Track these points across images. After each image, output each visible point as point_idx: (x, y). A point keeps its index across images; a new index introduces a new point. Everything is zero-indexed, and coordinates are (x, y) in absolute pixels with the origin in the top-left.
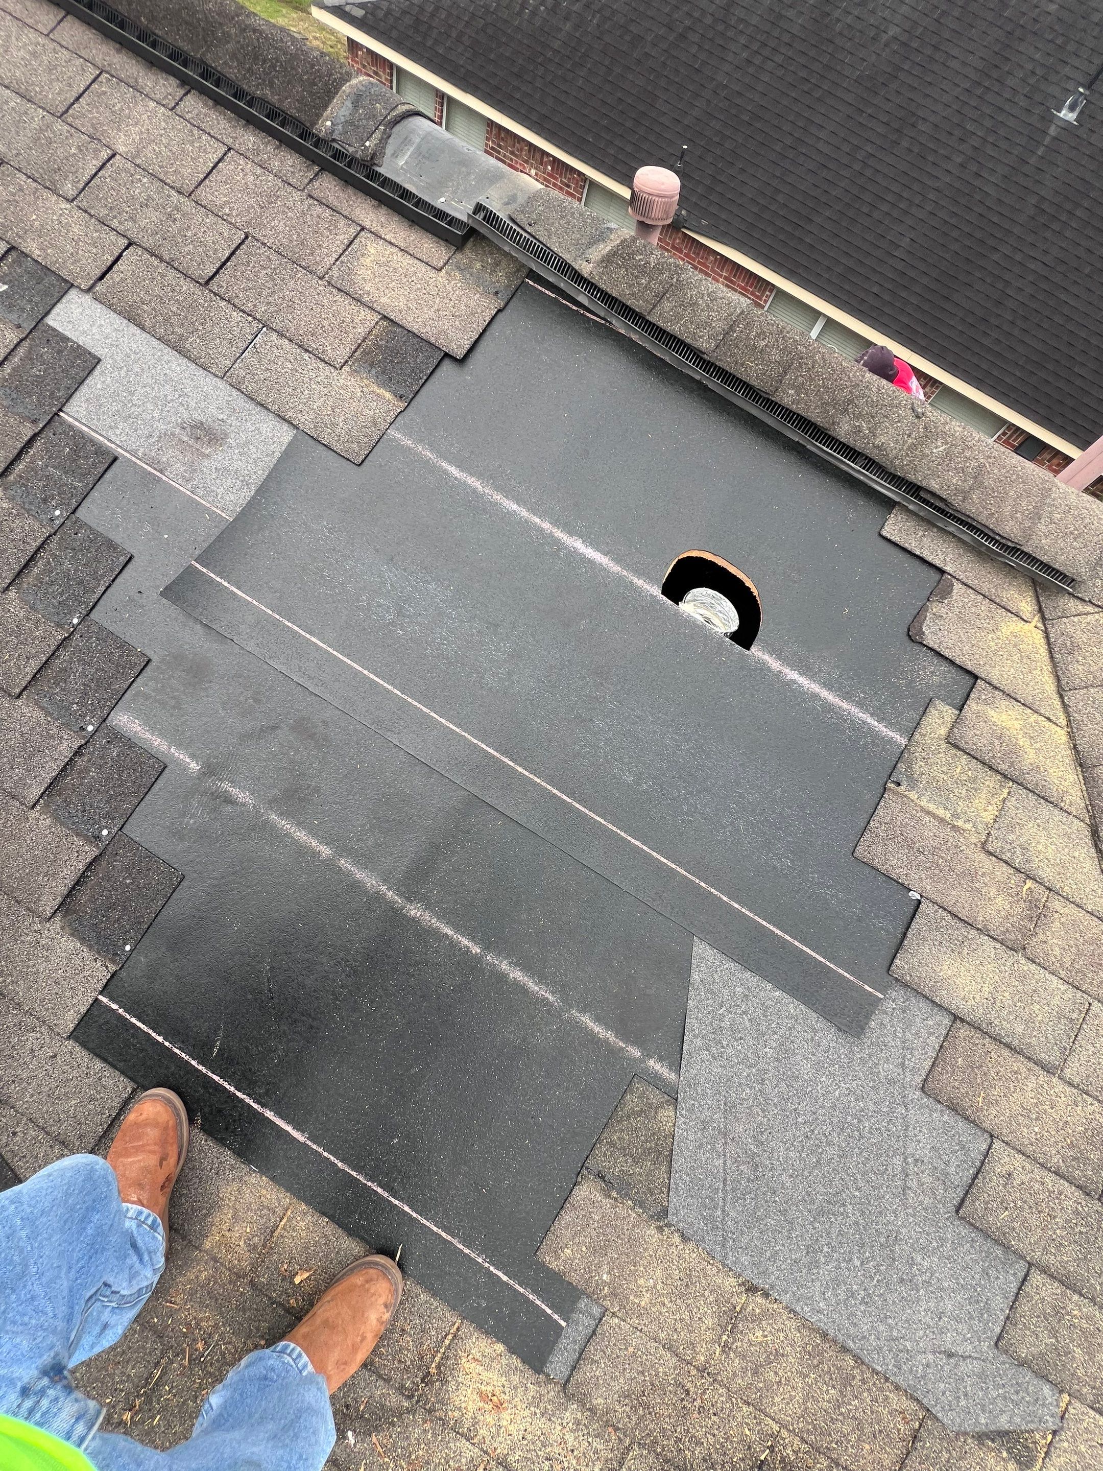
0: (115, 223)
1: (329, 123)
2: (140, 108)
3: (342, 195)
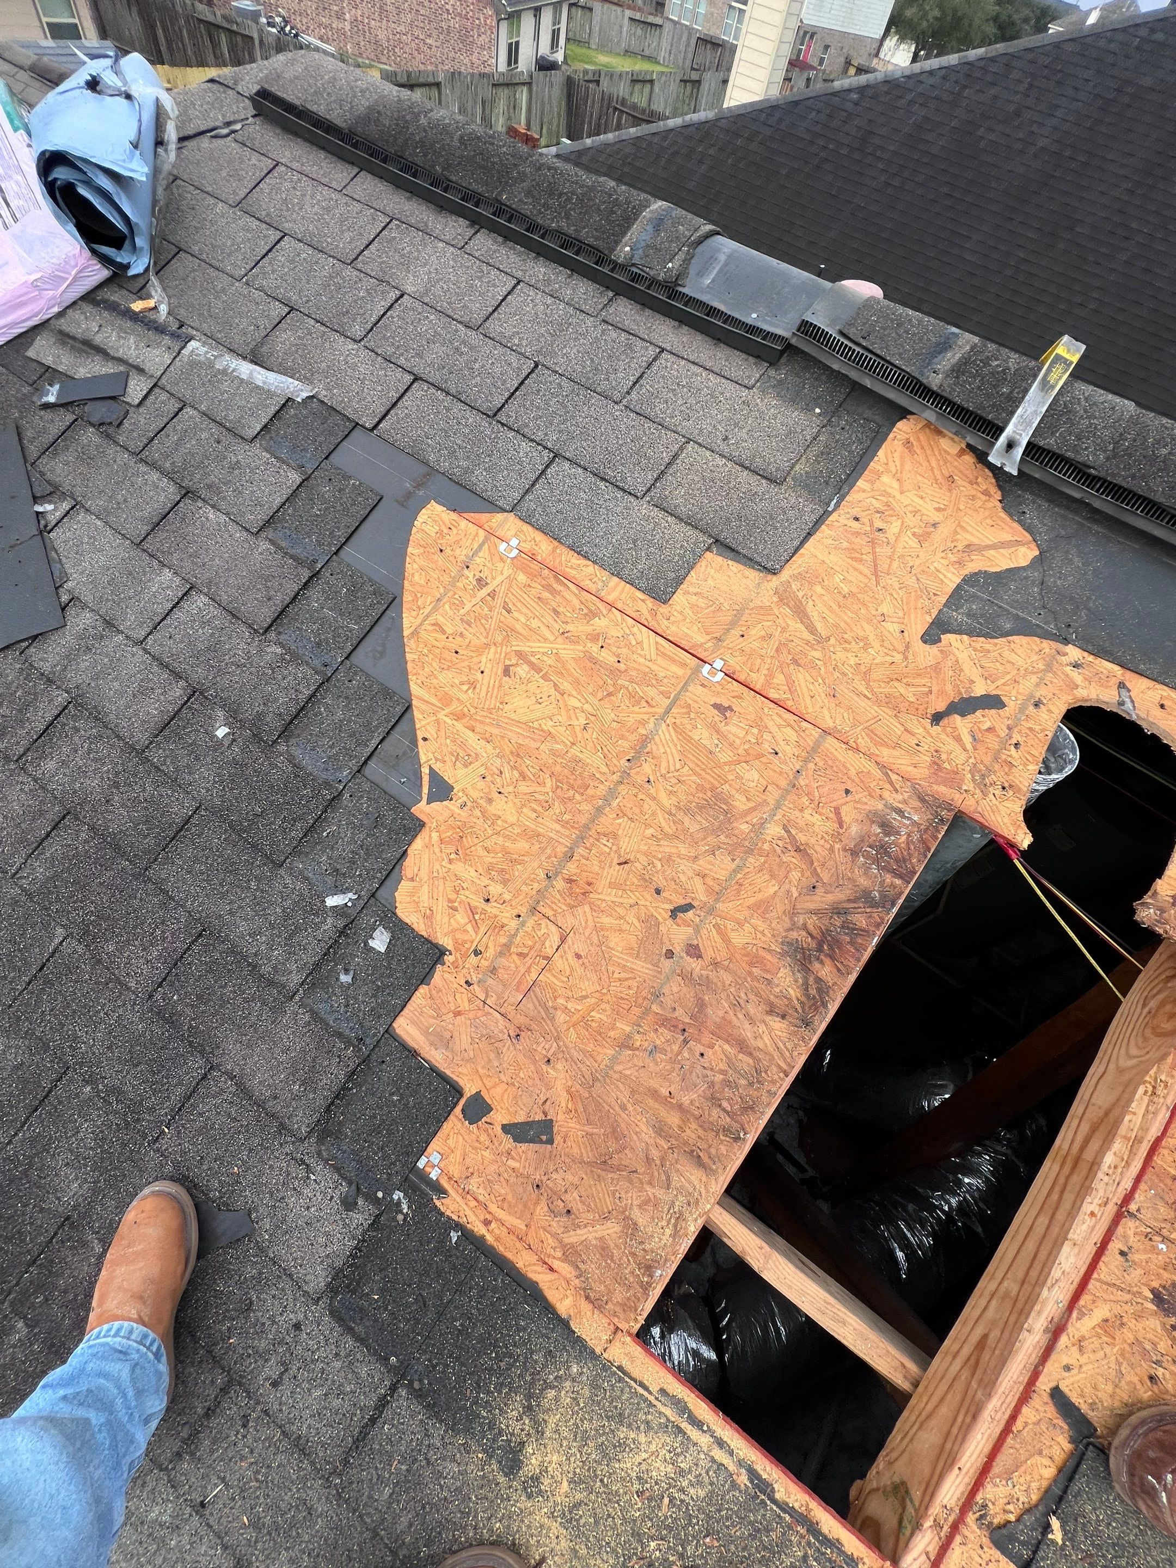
0: (402, 361)
1: (627, 249)
2: (429, 249)
3: (639, 318)
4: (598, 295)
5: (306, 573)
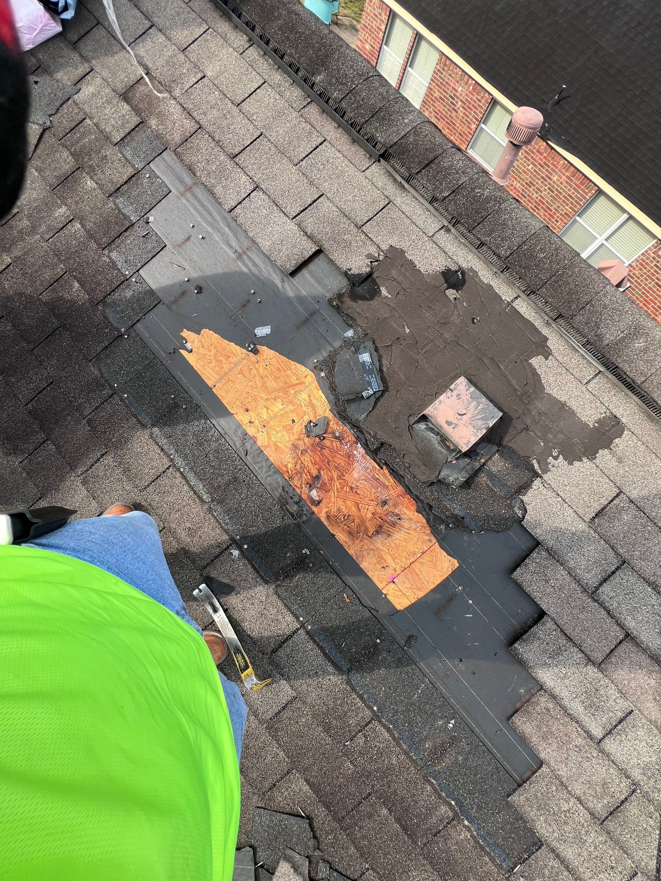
0: (195, 115)
3: (319, 118)
4: (303, 99)
5: (127, 224)
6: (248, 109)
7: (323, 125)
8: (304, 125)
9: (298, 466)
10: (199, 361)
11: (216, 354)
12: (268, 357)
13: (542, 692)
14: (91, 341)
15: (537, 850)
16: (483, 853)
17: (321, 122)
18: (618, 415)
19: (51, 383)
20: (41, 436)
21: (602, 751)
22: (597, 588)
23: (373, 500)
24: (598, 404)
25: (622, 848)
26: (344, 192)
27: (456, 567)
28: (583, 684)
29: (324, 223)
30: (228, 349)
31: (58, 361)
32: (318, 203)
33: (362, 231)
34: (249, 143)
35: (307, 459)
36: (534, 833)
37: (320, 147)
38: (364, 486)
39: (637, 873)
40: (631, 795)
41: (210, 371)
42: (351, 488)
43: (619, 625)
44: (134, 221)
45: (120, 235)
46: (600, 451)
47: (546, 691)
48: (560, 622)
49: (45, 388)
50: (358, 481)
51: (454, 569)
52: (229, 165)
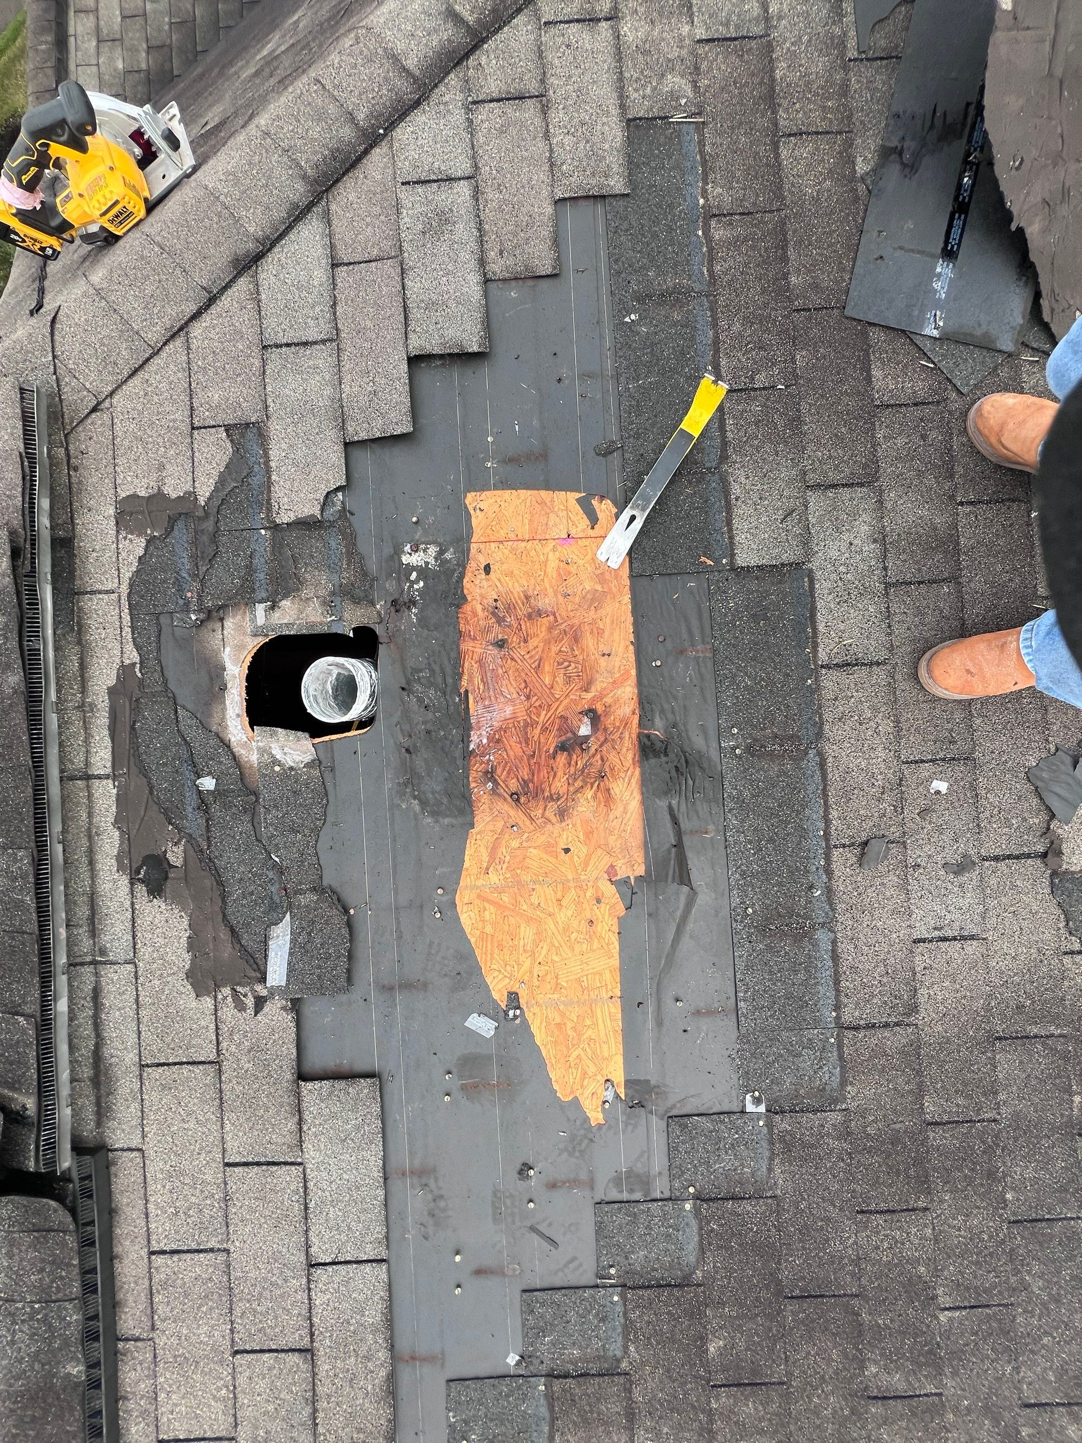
3: (131, 1299)
4: (129, 1355)
5: (557, 1385)
6: (221, 1417)
7: (136, 1282)
8: (161, 1310)
9: (578, 783)
10: (606, 1054)
11: (573, 1045)
12: (500, 976)
13: (490, 275)
14: (752, 1229)
15: (640, 119)
16: (707, 157)
17: (133, 1290)
18: (112, 522)
19: (862, 1212)
20: (935, 1139)
21: (476, 167)
22: (323, 342)
23: (512, 659)
24: (124, 555)
25: (540, 57)
26: (193, 1141)
27: (473, 494)
28: (435, 251)
29: (262, 1116)
30: (549, 1038)
31: (827, 1240)
32: (244, 1156)
33: (219, 1055)
34: (267, 1355)
35: (560, 785)
36: (628, 138)
37: (167, 1248)
38: (509, 685)
39: (545, 23)
40: (483, 101)
41: (601, 1026)
42: (528, 698)
43: (334, 284)
44: (543, 1380)
45: (582, 1375)
46: (174, 495)
47: (485, 274)
48: (399, 335)
49: (877, 1212)
50: (512, 701)
51: (478, 494)
52: (323, 1346)
